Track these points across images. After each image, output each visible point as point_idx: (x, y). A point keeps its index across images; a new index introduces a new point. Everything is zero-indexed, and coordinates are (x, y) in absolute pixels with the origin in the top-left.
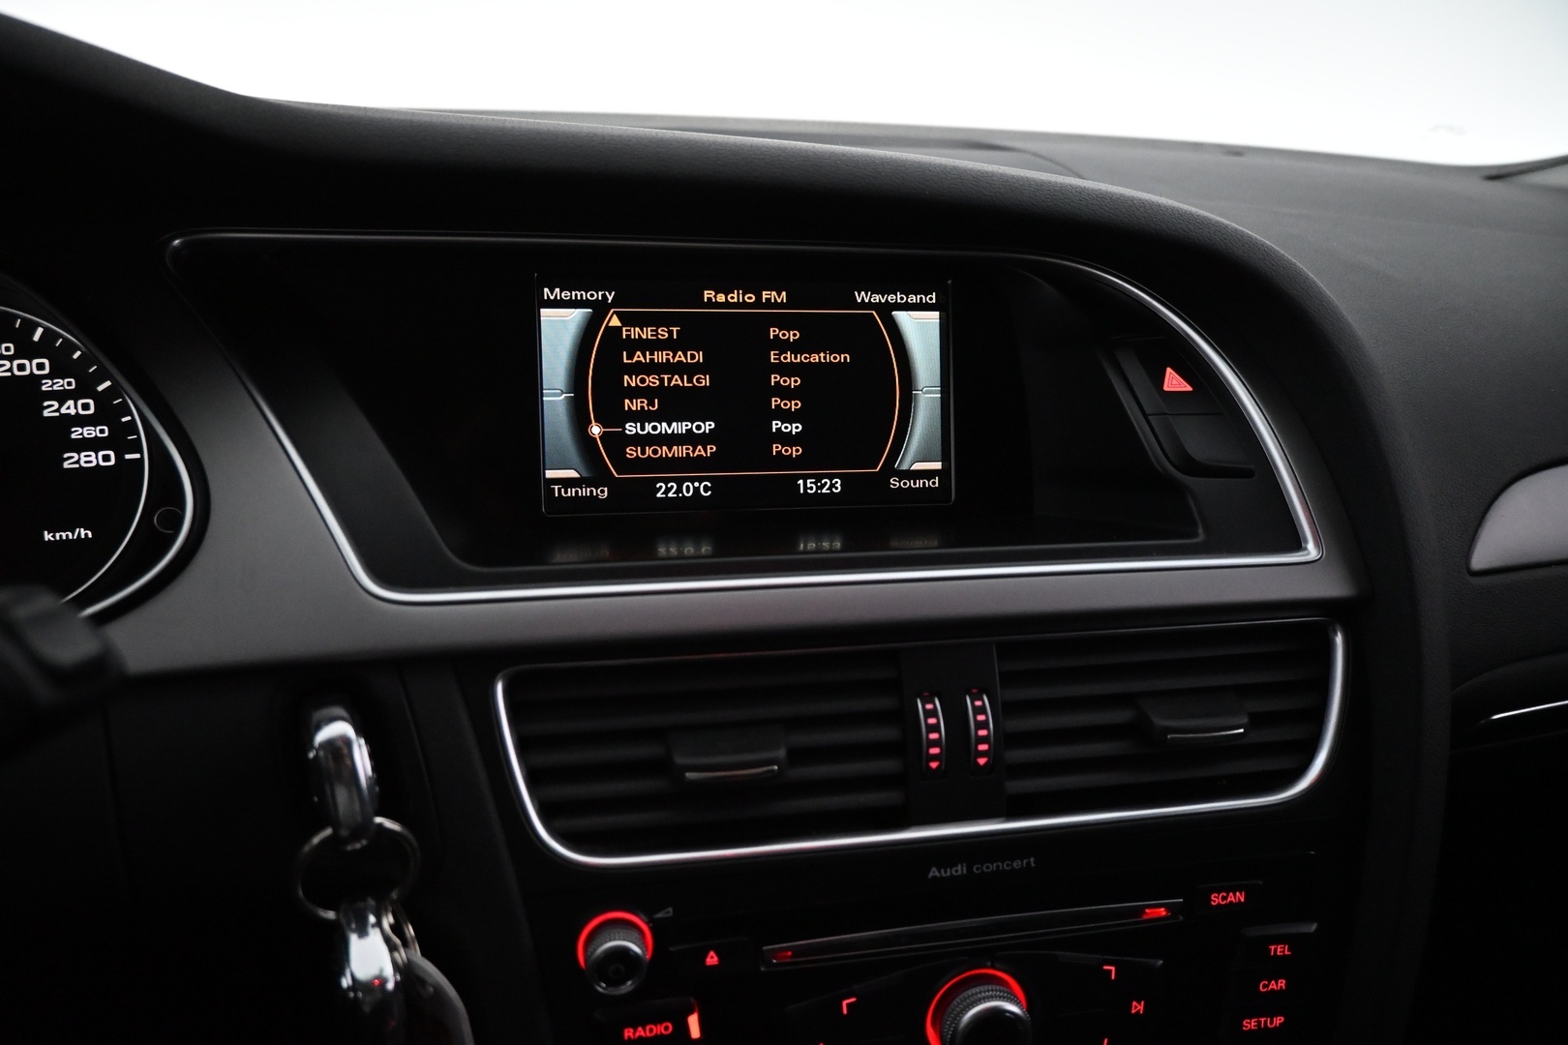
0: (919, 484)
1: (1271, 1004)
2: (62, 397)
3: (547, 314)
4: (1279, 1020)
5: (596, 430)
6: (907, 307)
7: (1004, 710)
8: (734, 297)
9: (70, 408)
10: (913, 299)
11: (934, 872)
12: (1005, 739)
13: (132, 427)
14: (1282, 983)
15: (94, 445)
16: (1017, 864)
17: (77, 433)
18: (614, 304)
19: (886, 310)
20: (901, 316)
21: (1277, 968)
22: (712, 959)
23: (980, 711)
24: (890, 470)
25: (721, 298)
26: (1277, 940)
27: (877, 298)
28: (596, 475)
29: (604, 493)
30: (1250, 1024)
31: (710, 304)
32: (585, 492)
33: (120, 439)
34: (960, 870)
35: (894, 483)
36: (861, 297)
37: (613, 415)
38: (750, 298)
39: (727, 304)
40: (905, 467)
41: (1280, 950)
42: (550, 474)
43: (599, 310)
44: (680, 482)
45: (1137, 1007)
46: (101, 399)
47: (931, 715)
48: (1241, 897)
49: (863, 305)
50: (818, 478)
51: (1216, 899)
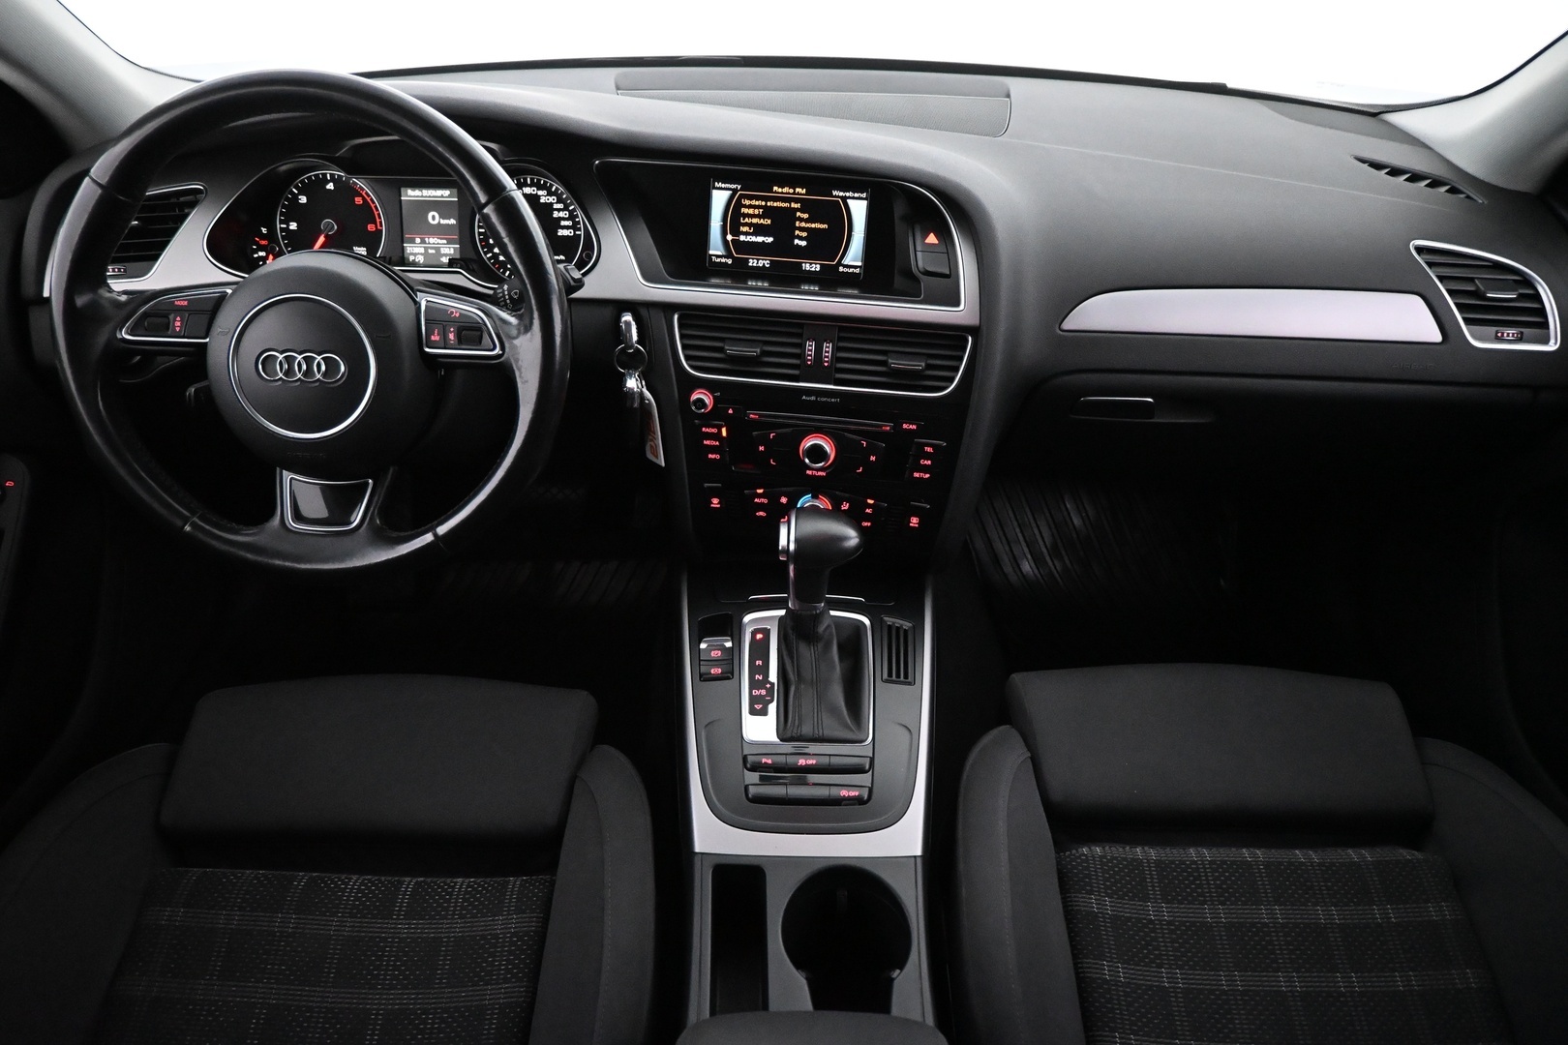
0: (851, 270)
1: (924, 469)
2: (559, 210)
3: (715, 193)
4: (928, 476)
5: (729, 237)
6: (854, 198)
7: (836, 349)
8: (786, 190)
9: (562, 214)
10: (856, 195)
11: (804, 397)
12: (836, 359)
13: (579, 222)
14: (929, 462)
15: (567, 227)
16: (833, 400)
17: (563, 223)
18: (741, 190)
19: (844, 199)
20: (849, 201)
21: (927, 456)
22: (730, 411)
23: (828, 348)
24: (839, 264)
25: (780, 190)
26: (928, 445)
27: (841, 194)
28: (729, 255)
29: (730, 261)
30: (916, 475)
31: (776, 192)
32: (723, 260)
33: (575, 227)
34: (813, 398)
35: (841, 269)
36: (835, 193)
37: (736, 232)
38: (791, 191)
39: (782, 193)
40: (845, 263)
41: (929, 449)
42: (711, 252)
43: (735, 191)
44: (758, 260)
45: (873, 458)
46: (571, 212)
47: (810, 347)
48: (915, 427)
49: (836, 196)
50: (811, 264)
51: (905, 426)
